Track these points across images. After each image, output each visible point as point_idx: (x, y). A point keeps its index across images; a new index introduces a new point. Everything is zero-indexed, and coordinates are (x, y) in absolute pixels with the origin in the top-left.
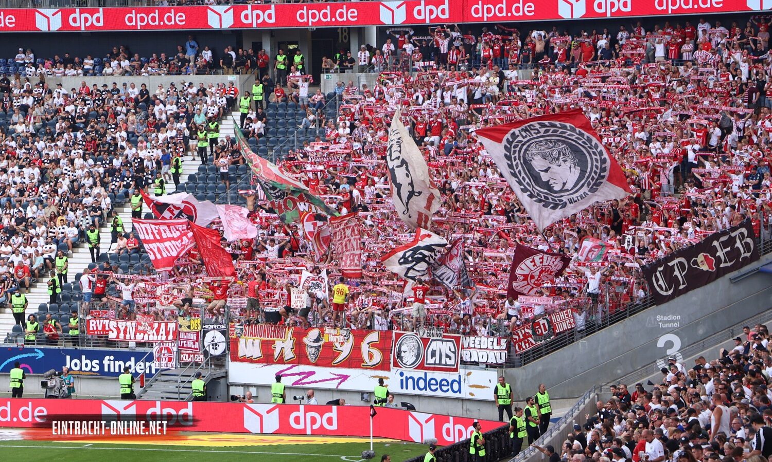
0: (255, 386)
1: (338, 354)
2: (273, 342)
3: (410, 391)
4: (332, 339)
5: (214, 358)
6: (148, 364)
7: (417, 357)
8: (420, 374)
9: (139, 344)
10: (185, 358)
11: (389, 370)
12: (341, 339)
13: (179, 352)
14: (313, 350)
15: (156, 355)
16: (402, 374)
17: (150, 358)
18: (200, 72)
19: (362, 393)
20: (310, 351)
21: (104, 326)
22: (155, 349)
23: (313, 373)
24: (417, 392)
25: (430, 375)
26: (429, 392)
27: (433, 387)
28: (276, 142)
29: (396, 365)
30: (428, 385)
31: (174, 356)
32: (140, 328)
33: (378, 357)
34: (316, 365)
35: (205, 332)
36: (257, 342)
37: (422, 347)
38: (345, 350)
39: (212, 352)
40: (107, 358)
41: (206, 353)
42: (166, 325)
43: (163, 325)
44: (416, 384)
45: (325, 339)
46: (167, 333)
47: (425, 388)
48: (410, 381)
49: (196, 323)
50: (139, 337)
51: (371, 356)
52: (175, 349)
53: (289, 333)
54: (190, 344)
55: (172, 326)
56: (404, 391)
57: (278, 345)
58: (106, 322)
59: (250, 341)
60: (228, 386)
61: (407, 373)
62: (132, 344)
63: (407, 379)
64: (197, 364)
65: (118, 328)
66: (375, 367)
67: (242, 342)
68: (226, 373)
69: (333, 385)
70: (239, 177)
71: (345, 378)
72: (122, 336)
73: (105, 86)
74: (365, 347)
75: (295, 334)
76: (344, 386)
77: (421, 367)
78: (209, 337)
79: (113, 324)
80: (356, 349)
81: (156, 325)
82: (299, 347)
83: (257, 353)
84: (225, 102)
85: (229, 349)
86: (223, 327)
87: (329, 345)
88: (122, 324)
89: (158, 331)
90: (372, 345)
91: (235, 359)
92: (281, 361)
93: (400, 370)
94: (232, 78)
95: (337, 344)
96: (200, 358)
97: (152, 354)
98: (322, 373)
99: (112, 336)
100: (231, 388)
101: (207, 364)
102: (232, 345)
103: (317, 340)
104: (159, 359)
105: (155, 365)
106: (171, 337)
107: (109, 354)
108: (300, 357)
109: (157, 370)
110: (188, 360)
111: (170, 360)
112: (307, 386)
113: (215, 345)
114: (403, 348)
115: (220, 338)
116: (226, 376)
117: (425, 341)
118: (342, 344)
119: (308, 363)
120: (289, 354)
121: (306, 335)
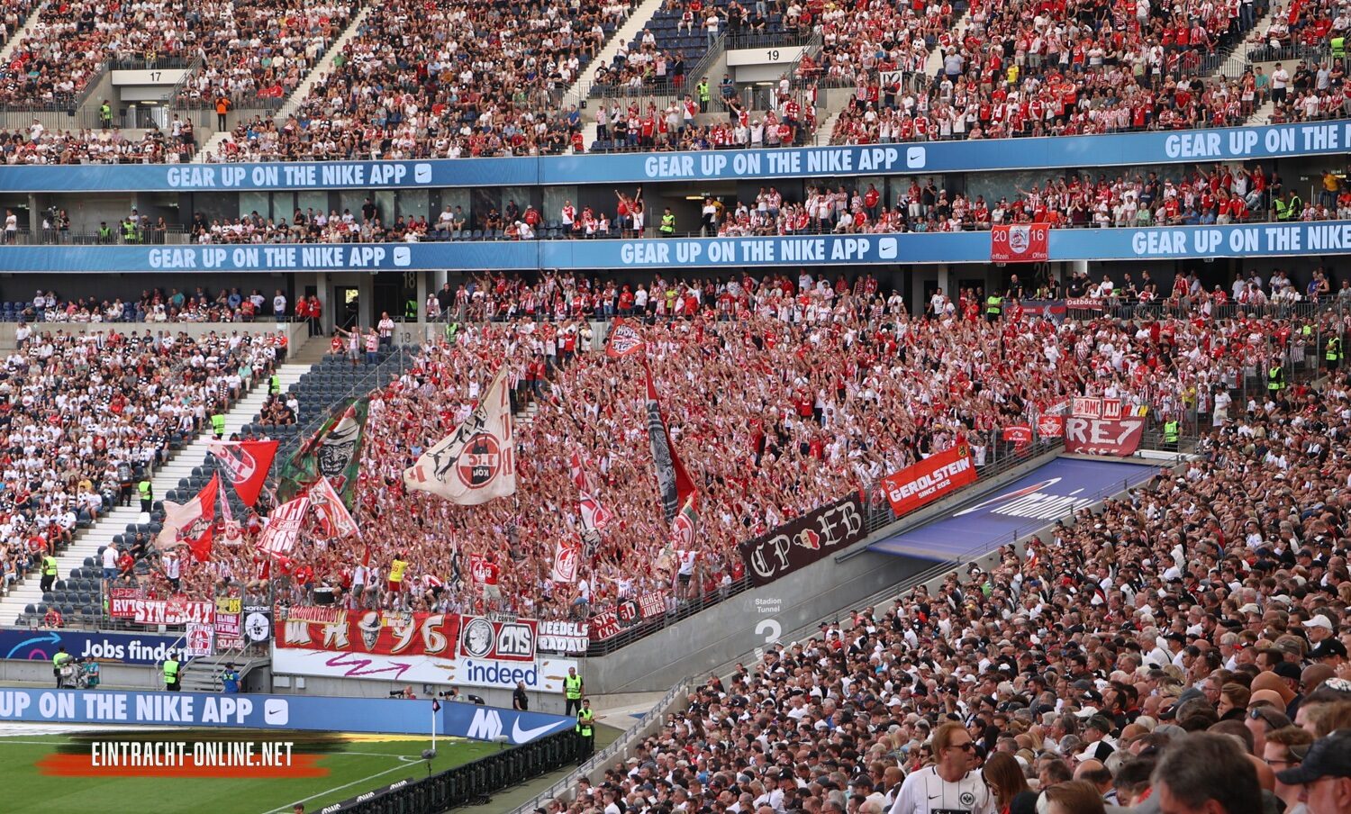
0: (302, 676)
1: (398, 640)
2: (323, 626)
3: (479, 682)
4: (390, 623)
5: (256, 644)
6: (179, 651)
7: (488, 644)
8: (491, 663)
9: (170, 628)
10: (222, 644)
11: (454, 658)
12: (401, 622)
13: (216, 637)
14: (370, 636)
15: (189, 640)
16: (470, 664)
17: (182, 644)
18: (246, 319)
19: (425, 685)
20: (367, 637)
21: (130, 607)
22: (188, 634)
23: (369, 662)
24: (487, 683)
25: (502, 664)
26: (500, 684)
27: (505, 679)
28: (331, 399)
29: (463, 653)
30: (499, 676)
31: (210, 641)
32: (170, 609)
33: (441, 643)
34: (373, 652)
35: (246, 615)
36: (304, 625)
37: (493, 633)
38: (406, 637)
39: (255, 637)
40: (133, 643)
41: (247, 639)
42: (201, 606)
43: (197, 606)
44: (485, 675)
45: (383, 624)
46: (203, 616)
47: (496, 679)
48: (479, 672)
49: (235, 603)
50: (170, 620)
51: (433, 641)
52: (211, 634)
53: (342, 616)
54: (229, 628)
55: (208, 607)
56: (473, 683)
57: (329, 631)
58: (132, 602)
59: (296, 624)
60: (272, 676)
61: (476, 663)
62: (162, 628)
63: (476, 669)
64: (237, 651)
65: (145, 610)
66: (439, 654)
67: (288, 627)
68: (270, 661)
69: (391, 676)
70: (288, 438)
71: (405, 667)
72: (150, 618)
73: (134, 333)
74: (426, 632)
75: (348, 618)
76: (404, 677)
77: (492, 656)
78: (250, 620)
79: (140, 604)
80: (418, 634)
81: (189, 606)
82: (354, 633)
83: (305, 638)
84: (273, 352)
85: (273, 635)
86: (266, 609)
87: (388, 631)
88: (150, 605)
89: (191, 613)
90: (435, 628)
91: (281, 645)
92: (332, 647)
93: (468, 659)
94: (280, 326)
95: (397, 630)
96: (240, 644)
97: (184, 639)
98: (379, 662)
99: (139, 618)
100: (275, 679)
101: (247, 651)
102: (277, 630)
103: (374, 624)
104: (193, 645)
105: (188, 652)
106: (206, 620)
107: (135, 638)
108: (355, 643)
109: (190, 658)
110: (226, 646)
111: (205, 646)
112: (361, 676)
113: (258, 630)
114: (472, 635)
115: (264, 622)
116: (269, 665)
117: (497, 627)
118: (402, 629)
119: (363, 650)
120: (341, 640)
121: (361, 618)
